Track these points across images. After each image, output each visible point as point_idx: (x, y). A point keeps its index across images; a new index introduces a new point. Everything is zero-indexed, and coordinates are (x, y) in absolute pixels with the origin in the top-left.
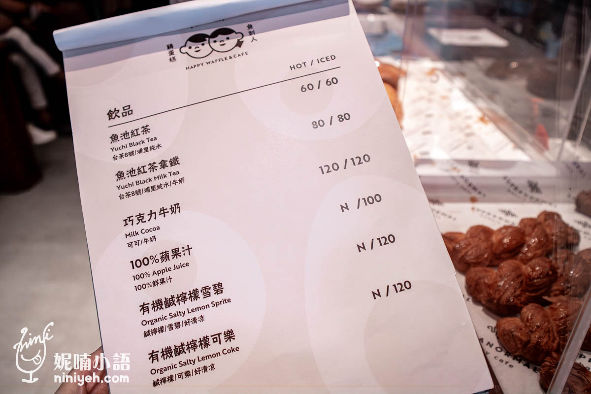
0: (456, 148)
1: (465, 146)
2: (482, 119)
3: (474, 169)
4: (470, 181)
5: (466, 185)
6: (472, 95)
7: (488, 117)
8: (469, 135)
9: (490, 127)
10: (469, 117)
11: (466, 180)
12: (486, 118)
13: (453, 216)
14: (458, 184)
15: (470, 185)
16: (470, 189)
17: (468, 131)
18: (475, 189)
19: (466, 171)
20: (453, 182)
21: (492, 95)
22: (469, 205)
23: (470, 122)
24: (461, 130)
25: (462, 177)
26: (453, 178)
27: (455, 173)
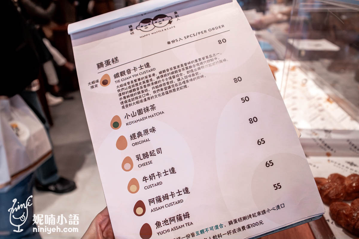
0: (314, 119)
1: (319, 118)
2: (328, 100)
3: (328, 134)
4: (326, 142)
5: (323, 145)
6: (320, 84)
7: (332, 98)
8: (321, 111)
9: (334, 105)
10: (319, 99)
11: (323, 142)
12: (331, 99)
13: (317, 165)
14: (318, 144)
15: (326, 145)
16: (326, 147)
17: (320, 108)
18: (329, 147)
19: (323, 136)
20: (313, 142)
21: (334, 84)
22: (326, 158)
23: (321, 102)
24: (316, 108)
25: (320, 139)
26: (314, 139)
27: (315, 137)
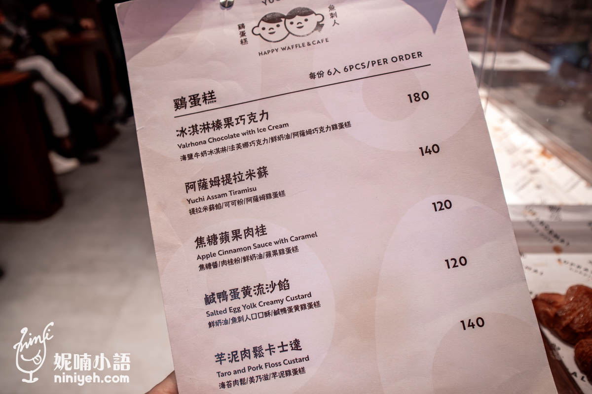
0: (523, 186)
1: (532, 185)
2: (544, 153)
3: (555, 214)
4: (551, 227)
5: (546, 233)
6: (527, 125)
7: (550, 150)
8: (534, 171)
9: (554, 162)
10: (528, 151)
11: (546, 227)
12: (548, 152)
13: (540, 270)
14: (537, 231)
15: (551, 232)
16: (551, 237)
17: (531, 167)
18: (556, 236)
19: (545, 216)
20: (528, 228)
21: (549, 126)
22: (553, 257)
23: (531, 156)
24: (524, 167)
25: (542, 223)
26: (530, 223)
27: (531, 218)
